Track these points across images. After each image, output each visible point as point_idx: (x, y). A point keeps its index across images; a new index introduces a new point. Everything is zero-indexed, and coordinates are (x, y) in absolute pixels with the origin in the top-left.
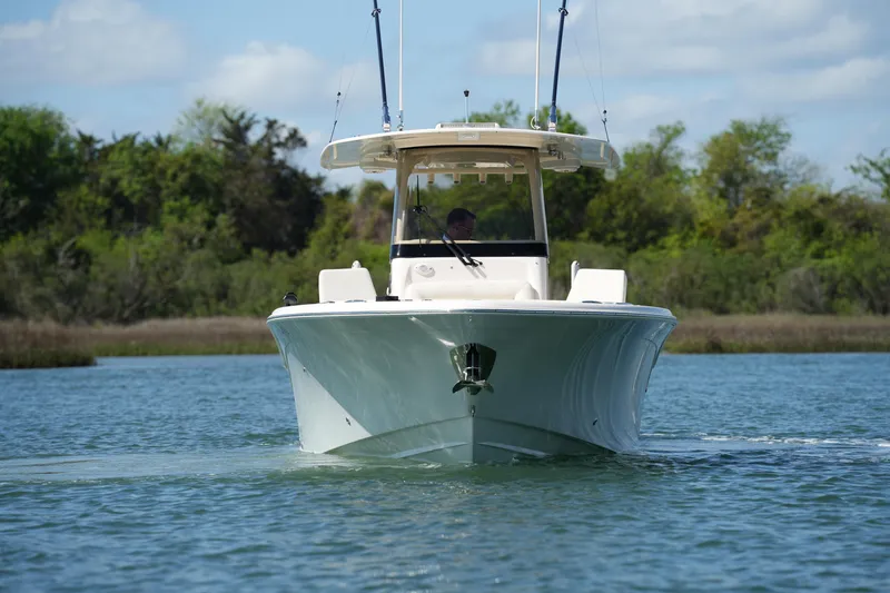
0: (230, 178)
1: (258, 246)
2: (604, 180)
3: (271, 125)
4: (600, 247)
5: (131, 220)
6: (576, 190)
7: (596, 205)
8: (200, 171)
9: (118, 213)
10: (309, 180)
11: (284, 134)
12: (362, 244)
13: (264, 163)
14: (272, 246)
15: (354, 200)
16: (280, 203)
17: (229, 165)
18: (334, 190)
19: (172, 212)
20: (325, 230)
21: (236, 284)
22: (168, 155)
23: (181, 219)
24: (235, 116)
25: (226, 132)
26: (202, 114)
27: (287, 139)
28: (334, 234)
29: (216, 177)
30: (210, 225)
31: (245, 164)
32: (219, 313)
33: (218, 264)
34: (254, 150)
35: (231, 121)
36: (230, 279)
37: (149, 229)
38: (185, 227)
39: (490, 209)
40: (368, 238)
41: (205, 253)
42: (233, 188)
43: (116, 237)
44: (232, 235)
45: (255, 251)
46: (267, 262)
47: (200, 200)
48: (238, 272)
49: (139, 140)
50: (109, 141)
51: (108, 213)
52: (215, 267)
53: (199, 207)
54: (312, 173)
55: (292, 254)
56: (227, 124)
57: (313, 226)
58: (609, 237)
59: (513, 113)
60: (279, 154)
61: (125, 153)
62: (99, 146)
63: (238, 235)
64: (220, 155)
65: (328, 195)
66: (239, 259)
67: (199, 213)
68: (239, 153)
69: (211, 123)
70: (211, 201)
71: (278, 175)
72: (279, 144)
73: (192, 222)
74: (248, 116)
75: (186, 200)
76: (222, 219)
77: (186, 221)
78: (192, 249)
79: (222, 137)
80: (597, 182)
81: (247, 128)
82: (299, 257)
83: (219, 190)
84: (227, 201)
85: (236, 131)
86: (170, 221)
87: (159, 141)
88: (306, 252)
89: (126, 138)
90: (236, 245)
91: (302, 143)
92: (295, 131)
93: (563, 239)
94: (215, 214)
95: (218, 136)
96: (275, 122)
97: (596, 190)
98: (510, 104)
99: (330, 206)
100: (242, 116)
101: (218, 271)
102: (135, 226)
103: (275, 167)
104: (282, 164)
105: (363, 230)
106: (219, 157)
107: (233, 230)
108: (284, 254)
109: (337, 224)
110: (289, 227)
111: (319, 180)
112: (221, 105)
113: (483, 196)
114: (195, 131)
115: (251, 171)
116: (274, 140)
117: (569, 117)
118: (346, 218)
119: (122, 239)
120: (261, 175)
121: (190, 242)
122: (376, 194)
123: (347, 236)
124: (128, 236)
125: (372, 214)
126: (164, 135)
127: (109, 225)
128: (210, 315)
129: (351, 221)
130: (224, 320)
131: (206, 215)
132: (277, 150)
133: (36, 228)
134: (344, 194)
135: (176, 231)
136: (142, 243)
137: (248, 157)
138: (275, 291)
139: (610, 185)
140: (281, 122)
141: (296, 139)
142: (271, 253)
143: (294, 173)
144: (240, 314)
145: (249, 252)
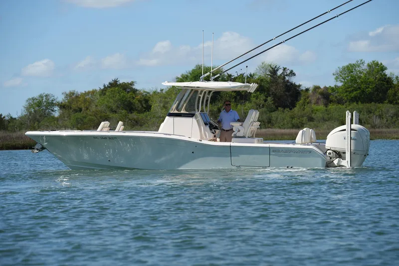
0: (272, 86)
1: (280, 107)
2: (393, 84)
3: (284, 69)
4: (392, 105)
5: (242, 99)
6: (384, 87)
7: (390, 92)
8: (262, 84)
9: (238, 97)
10: (297, 86)
11: (288, 72)
12: (313, 106)
13: (282, 81)
14: (284, 107)
15: (311, 92)
16: (287, 93)
17: (272, 82)
18: (304, 89)
19: (254, 97)
20: (301, 101)
21: (274, 119)
22: (253, 79)
23: (257, 99)
24: (274, 67)
25: (270, 72)
26: (263, 67)
27: (289, 73)
28: (304, 103)
29: (267, 86)
30: (266, 101)
31: (276, 82)
32: (269, 128)
33: (268, 112)
34: (279, 77)
35: (272, 68)
36: (272, 117)
37: (247, 102)
38: (258, 101)
39: (355, 93)
40: (315, 104)
41: (264, 109)
42: (273, 89)
43: (238, 105)
44: (272, 104)
45: (279, 108)
46: (283, 112)
47: (262, 93)
48: (274, 115)
49: (245, 75)
50: (236, 76)
51: (235, 98)
52: (267, 113)
53: (262, 95)
54: (297, 84)
55: (291, 109)
56: (271, 69)
57: (297, 100)
58: (395, 102)
59: (362, 63)
60: (287, 78)
61: (241, 79)
62: (233, 77)
63: (274, 103)
64: (269, 79)
65: (302, 90)
66: (275, 111)
67: (262, 97)
68: (275, 78)
69: (266, 69)
70: (266, 93)
71: (287, 85)
72: (287, 75)
73: (260, 99)
74: (277, 67)
75: (258, 93)
76: (269, 99)
77: (259, 99)
78: (260, 108)
79: (270, 74)
80: (391, 84)
81: (277, 70)
82: (293, 110)
83: (268, 90)
84: (271, 93)
85: (274, 71)
86: (253, 99)
87: (251, 75)
88: (295, 109)
89: (241, 74)
90: (273, 106)
91: (294, 75)
92: (292, 71)
93: (379, 103)
94: (267, 97)
95: (268, 73)
96: (286, 68)
97: (390, 87)
98: (362, 60)
99: (303, 94)
100: (276, 67)
101: (268, 115)
102: (243, 101)
103: (286, 82)
104: (288, 81)
105: (313, 101)
106: (268, 80)
107: (272, 102)
108: (288, 109)
109: (305, 99)
110: (290, 101)
111: (300, 86)
112: (270, 64)
113: (353, 88)
114: (261, 72)
115: (278, 84)
116: (286, 74)
117: (381, 64)
118: (308, 98)
119: (239, 105)
120: (281, 85)
121: (259, 106)
122: (317, 90)
123: (308, 103)
124: (241, 104)
125: (316, 96)
126: (252, 74)
127: (235, 101)
128: (266, 128)
129: (309, 99)
130: (270, 129)
131: (264, 98)
132: (286, 77)
133: (215, 103)
134: (307, 90)
135: (255, 102)
136: (245, 106)
137: (277, 79)
138: (285, 120)
139: (395, 85)
140: (288, 68)
141: (292, 74)
142: (284, 109)
143: (292, 84)
144: (275, 128)
145: (277, 108)
